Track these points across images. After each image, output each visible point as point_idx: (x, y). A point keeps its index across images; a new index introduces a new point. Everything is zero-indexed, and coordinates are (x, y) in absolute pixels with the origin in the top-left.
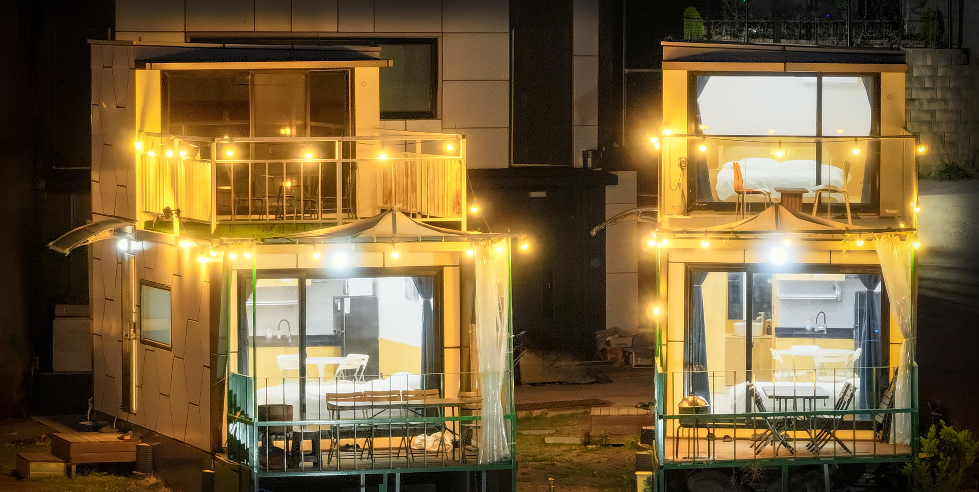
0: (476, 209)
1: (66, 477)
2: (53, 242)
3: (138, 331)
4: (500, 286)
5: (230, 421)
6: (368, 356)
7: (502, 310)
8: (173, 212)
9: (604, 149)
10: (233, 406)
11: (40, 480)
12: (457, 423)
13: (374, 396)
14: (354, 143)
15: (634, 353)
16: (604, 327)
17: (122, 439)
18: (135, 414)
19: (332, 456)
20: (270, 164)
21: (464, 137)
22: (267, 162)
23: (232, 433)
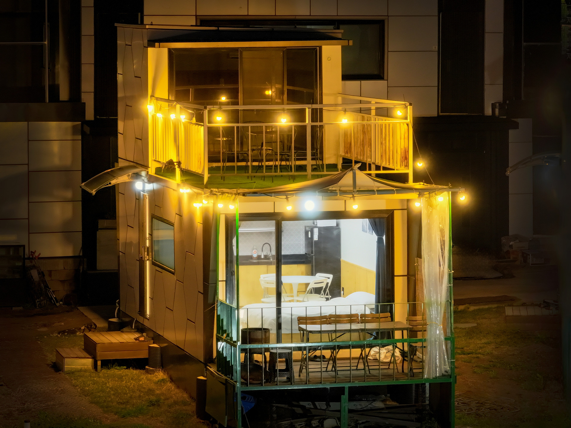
0: (421, 165)
1: (93, 371)
2: (85, 183)
3: (150, 254)
4: (442, 231)
5: (218, 340)
6: (332, 275)
7: (443, 250)
8: (175, 164)
9: (508, 102)
10: (220, 328)
11: (72, 373)
12: (406, 344)
13: (337, 319)
14: (321, 110)
15: (530, 255)
16: (507, 234)
17: (138, 340)
18: (148, 319)
19: (303, 369)
20: (251, 127)
21: (410, 104)
22: (250, 125)
23: (221, 350)
